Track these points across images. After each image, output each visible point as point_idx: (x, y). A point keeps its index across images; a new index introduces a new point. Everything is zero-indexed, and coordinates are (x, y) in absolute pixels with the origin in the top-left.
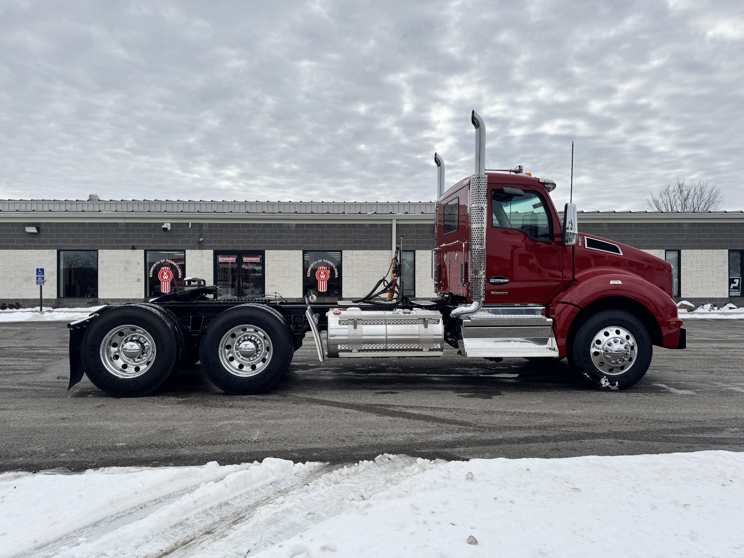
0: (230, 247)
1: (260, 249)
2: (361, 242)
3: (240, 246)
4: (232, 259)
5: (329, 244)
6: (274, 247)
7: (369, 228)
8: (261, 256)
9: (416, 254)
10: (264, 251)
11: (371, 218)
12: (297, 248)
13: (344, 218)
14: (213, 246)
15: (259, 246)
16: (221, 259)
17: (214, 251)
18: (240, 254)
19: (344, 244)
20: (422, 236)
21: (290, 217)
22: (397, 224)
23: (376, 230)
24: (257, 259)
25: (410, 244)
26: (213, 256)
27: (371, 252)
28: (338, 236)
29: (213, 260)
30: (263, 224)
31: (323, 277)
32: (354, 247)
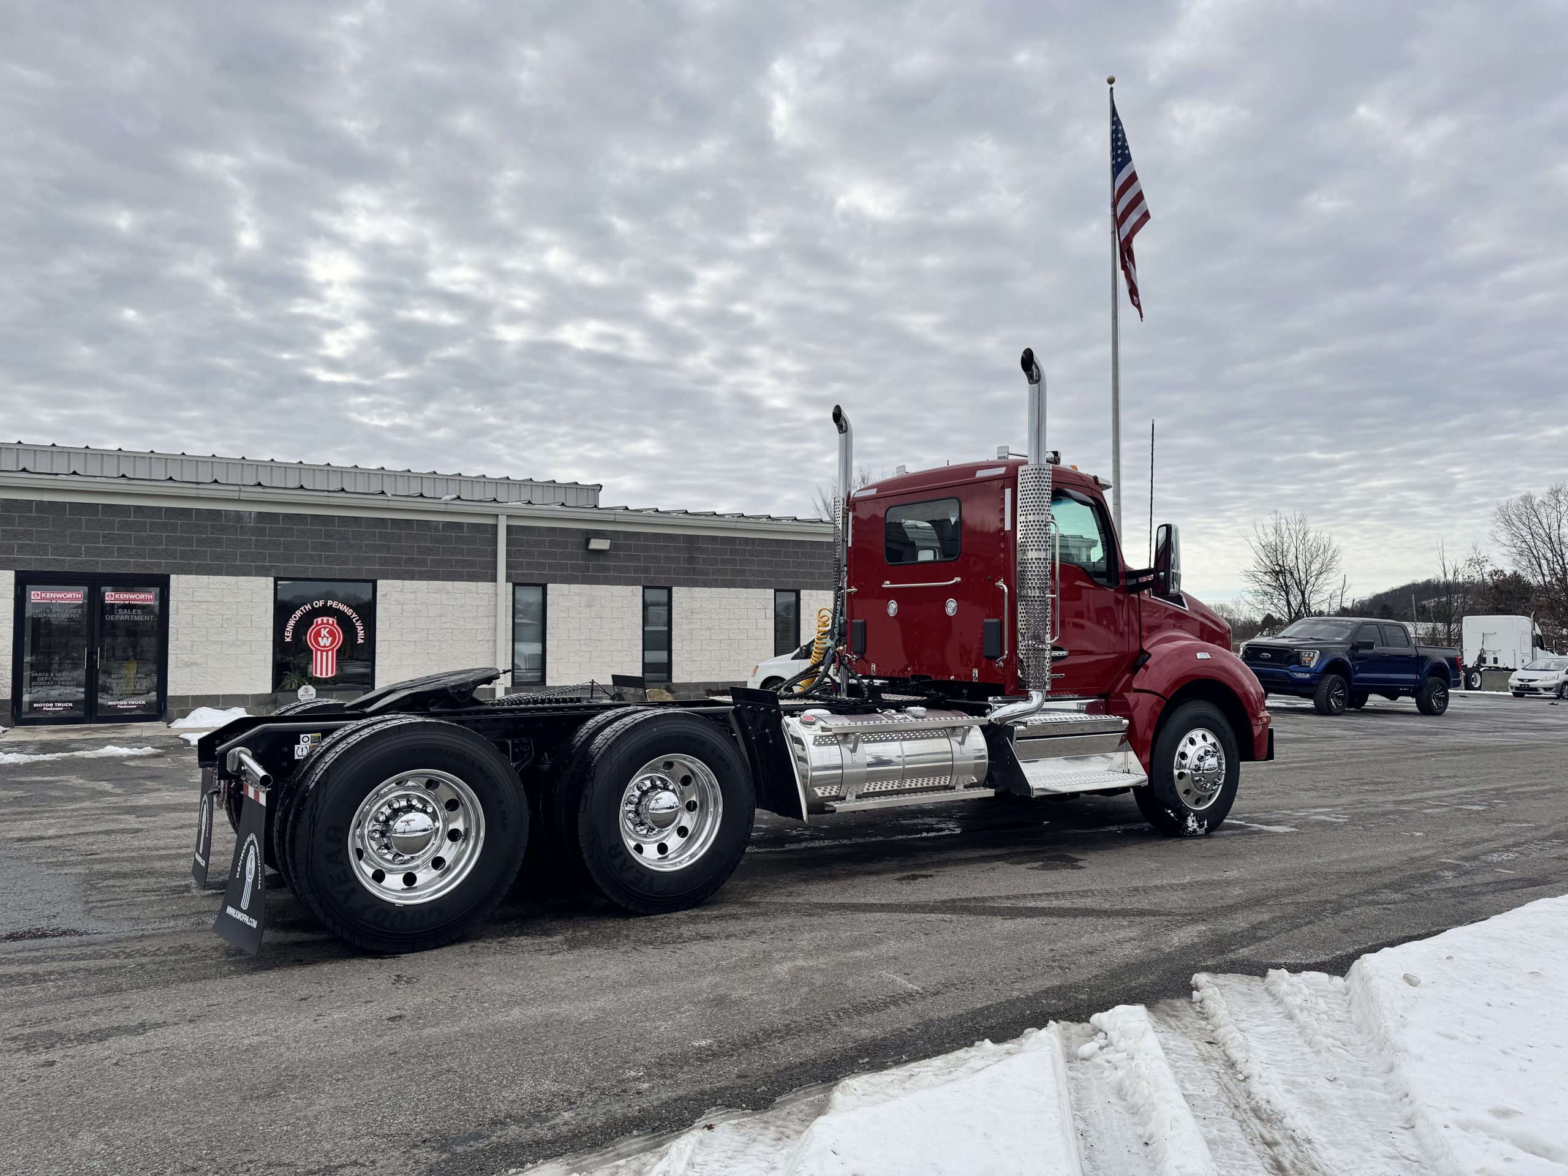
0: (68, 564)
1: (156, 571)
2: (424, 562)
3: (97, 562)
4: (75, 596)
5: (344, 563)
6: (197, 566)
7: (444, 530)
8: (157, 590)
9: (549, 592)
10: (168, 576)
11: (450, 508)
12: (261, 572)
13: (385, 504)
14: (15, 560)
15: (152, 563)
16: (36, 596)
17: (17, 572)
18: (94, 583)
19: (381, 564)
20: (561, 553)
21: (243, 496)
22: (508, 527)
23: (458, 536)
24: (147, 597)
25: (535, 569)
26: (12, 587)
27: (448, 585)
28: (367, 545)
29: (12, 596)
30: (167, 509)
31: (325, 641)
32: (407, 572)
